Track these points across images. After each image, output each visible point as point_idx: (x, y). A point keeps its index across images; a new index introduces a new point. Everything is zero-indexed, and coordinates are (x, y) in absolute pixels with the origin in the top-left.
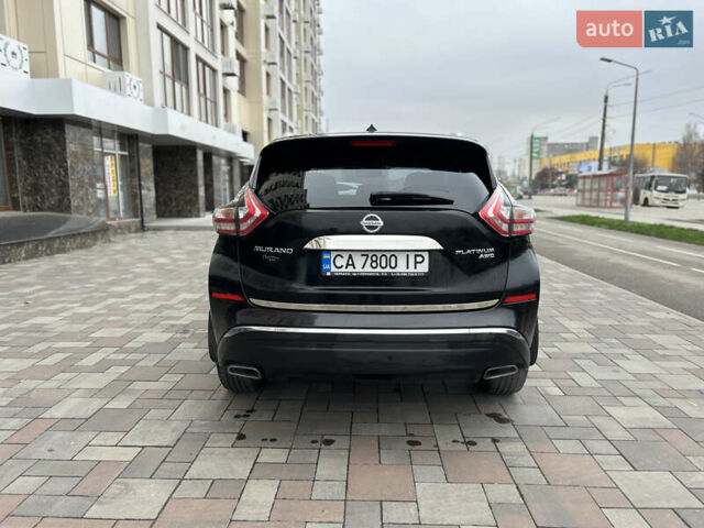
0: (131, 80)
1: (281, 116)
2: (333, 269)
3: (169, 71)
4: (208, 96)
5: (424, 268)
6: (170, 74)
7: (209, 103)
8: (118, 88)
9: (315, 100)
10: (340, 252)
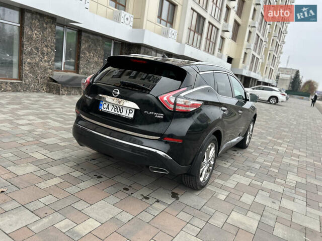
0: (172, 31)
1: (253, 52)
3: (193, 28)
4: (212, 40)
5: (132, 116)
6: (193, 29)
7: (211, 43)
8: (165, 34)
9: (277, 45)
10: (106, 102)
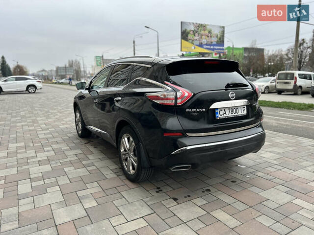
2: (219, 116)
5: (245, 112)
10: (221, 109)
